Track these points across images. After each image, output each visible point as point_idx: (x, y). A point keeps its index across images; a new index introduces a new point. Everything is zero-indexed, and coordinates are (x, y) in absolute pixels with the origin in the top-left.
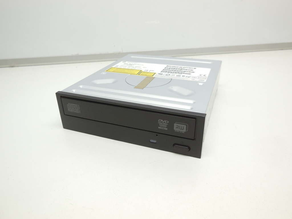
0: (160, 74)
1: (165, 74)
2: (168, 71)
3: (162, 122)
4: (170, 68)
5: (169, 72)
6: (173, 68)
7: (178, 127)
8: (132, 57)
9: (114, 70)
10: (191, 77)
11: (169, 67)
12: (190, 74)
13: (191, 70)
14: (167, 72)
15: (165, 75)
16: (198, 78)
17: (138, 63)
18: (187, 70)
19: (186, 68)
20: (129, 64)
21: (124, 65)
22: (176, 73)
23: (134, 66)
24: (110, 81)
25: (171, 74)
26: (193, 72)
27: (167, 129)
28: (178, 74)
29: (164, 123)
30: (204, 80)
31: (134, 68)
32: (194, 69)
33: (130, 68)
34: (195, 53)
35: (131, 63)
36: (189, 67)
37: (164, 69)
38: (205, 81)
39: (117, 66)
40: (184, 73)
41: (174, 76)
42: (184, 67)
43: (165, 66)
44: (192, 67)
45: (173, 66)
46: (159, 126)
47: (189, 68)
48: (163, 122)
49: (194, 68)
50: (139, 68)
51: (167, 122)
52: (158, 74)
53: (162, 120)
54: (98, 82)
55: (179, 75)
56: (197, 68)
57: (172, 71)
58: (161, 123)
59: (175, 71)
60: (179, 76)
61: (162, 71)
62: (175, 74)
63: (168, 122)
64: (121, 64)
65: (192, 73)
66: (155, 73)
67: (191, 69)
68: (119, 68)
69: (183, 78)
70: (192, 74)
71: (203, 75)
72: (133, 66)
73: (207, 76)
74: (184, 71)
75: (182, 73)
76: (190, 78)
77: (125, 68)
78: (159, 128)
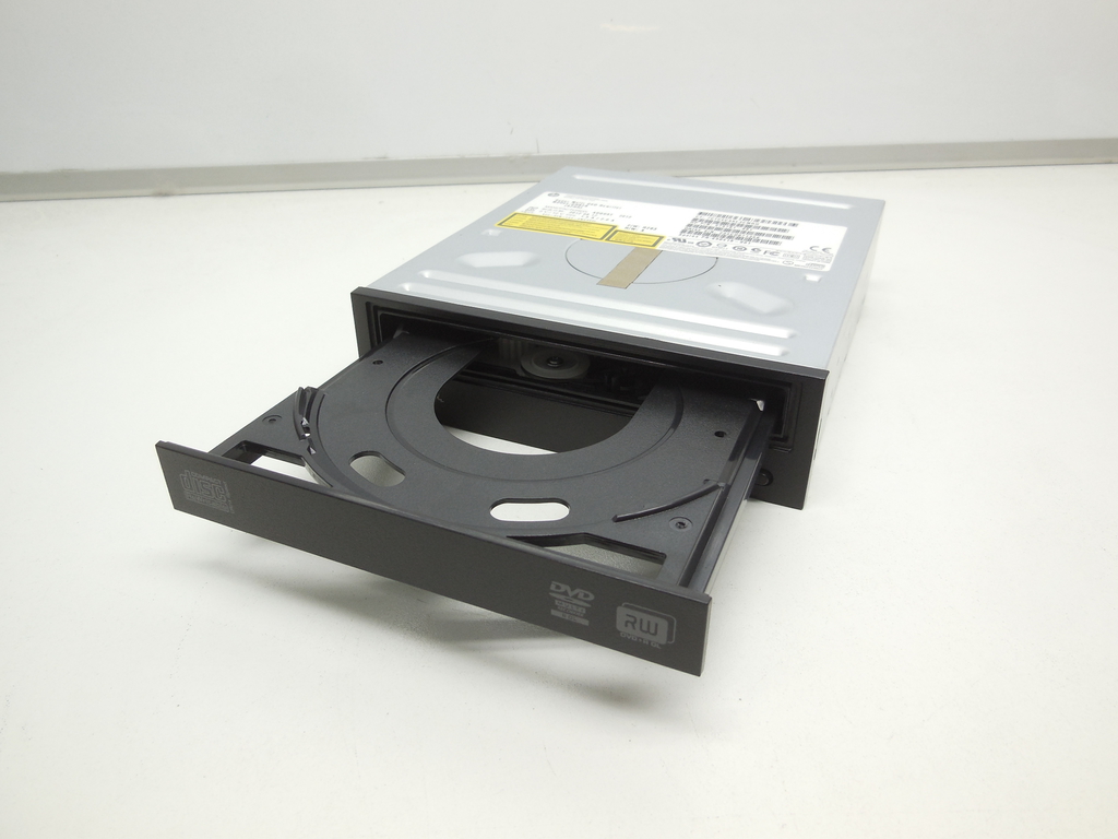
0: (680, 240)
1: (693, 239)
2: (703, 230)
3: (565, 593)
4: (711, 222)
5: (708, 234)
6: (721, 220)
7: (633, 624)
8: (578, 177)
9: (524, 221)
10: (781, 255)
11: (706, 218)
12: (776, 243)
13: (780, 230)
14: (700, 233)
15: (694, 245)
16: (806, 258)
17: (600, 201)
18: (766, 228)
19: (763, 221)
20: (570, 203)
21: (555, 205)
22: (730, 237)
23: (590, 210)
24: (515, 259)
25: (715, 242)
26: (789, 238)
27: (586, 622)
28: (737, 243)
29: (576, 597)
30: (824, 266)
31: (590, 216)
32: (791, 228)
33: (577, 217)
34: (794, 165)
35: (579, 201)
36: (773, 220)
37: (689, 225)
38: (828, 267)
39: (533, 209)
40: (758, 241)
41: (727, 249)
42: (757, 218)
43: (693, 213)
44: (784, 221)
45: (719, 216)
46: (556, 608)
47: (775, 223)
48: (571, 594)
49: (790, 225)
50: (606, 217)
51: (586, 596)
52: (672, 241)
53: (564, 587)
54: (480, 260)
55: (743, 244)
56: (802, 225)
57: (717, 232)
58: (562, 597)
59: (728, 232)
60: (740, 249)
61: (684, 231)
62: (726, 241)
63: (592, 597)
64: (543, 203)
65: (784, 241)
66: (661, 238)
67: (782, 227)
68: (541, 214)
69: (755, 255)
70: (785, 245)
71: (820, 250)
72: (584, 208)
73: (834, 251)
74: (757, 234)
75: (750, 240)
76: (776, 258)
77: (558, 216)
78: (553, 612)
